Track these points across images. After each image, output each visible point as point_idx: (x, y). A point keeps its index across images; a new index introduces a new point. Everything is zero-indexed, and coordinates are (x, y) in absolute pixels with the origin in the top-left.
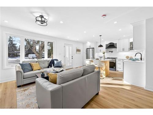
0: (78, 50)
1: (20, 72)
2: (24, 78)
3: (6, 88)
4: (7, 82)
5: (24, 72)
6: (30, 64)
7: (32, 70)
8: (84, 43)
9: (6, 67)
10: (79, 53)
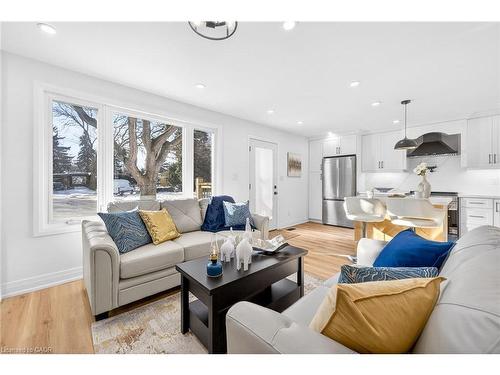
0: (294, 165)
1: (107, 251)
2: (121, 279)
3: (46, 323)
4: (49, 289)
5: (121, 252)
6: (139, 215)
7: (150, 241)
8: (312, 138)
9: (44, 226)
10: (297, 173)
